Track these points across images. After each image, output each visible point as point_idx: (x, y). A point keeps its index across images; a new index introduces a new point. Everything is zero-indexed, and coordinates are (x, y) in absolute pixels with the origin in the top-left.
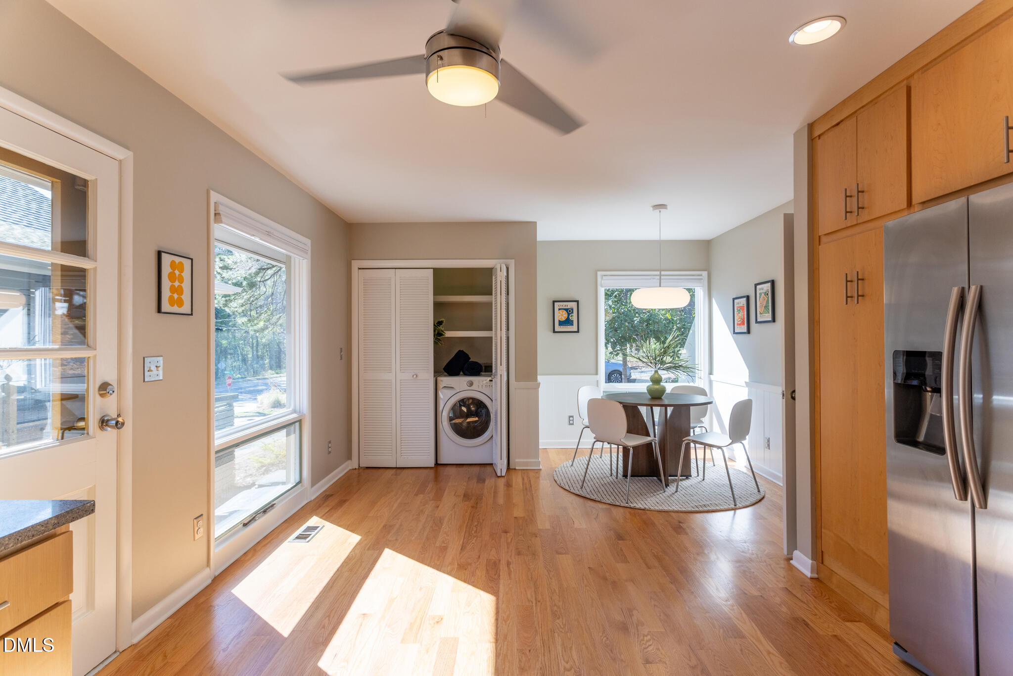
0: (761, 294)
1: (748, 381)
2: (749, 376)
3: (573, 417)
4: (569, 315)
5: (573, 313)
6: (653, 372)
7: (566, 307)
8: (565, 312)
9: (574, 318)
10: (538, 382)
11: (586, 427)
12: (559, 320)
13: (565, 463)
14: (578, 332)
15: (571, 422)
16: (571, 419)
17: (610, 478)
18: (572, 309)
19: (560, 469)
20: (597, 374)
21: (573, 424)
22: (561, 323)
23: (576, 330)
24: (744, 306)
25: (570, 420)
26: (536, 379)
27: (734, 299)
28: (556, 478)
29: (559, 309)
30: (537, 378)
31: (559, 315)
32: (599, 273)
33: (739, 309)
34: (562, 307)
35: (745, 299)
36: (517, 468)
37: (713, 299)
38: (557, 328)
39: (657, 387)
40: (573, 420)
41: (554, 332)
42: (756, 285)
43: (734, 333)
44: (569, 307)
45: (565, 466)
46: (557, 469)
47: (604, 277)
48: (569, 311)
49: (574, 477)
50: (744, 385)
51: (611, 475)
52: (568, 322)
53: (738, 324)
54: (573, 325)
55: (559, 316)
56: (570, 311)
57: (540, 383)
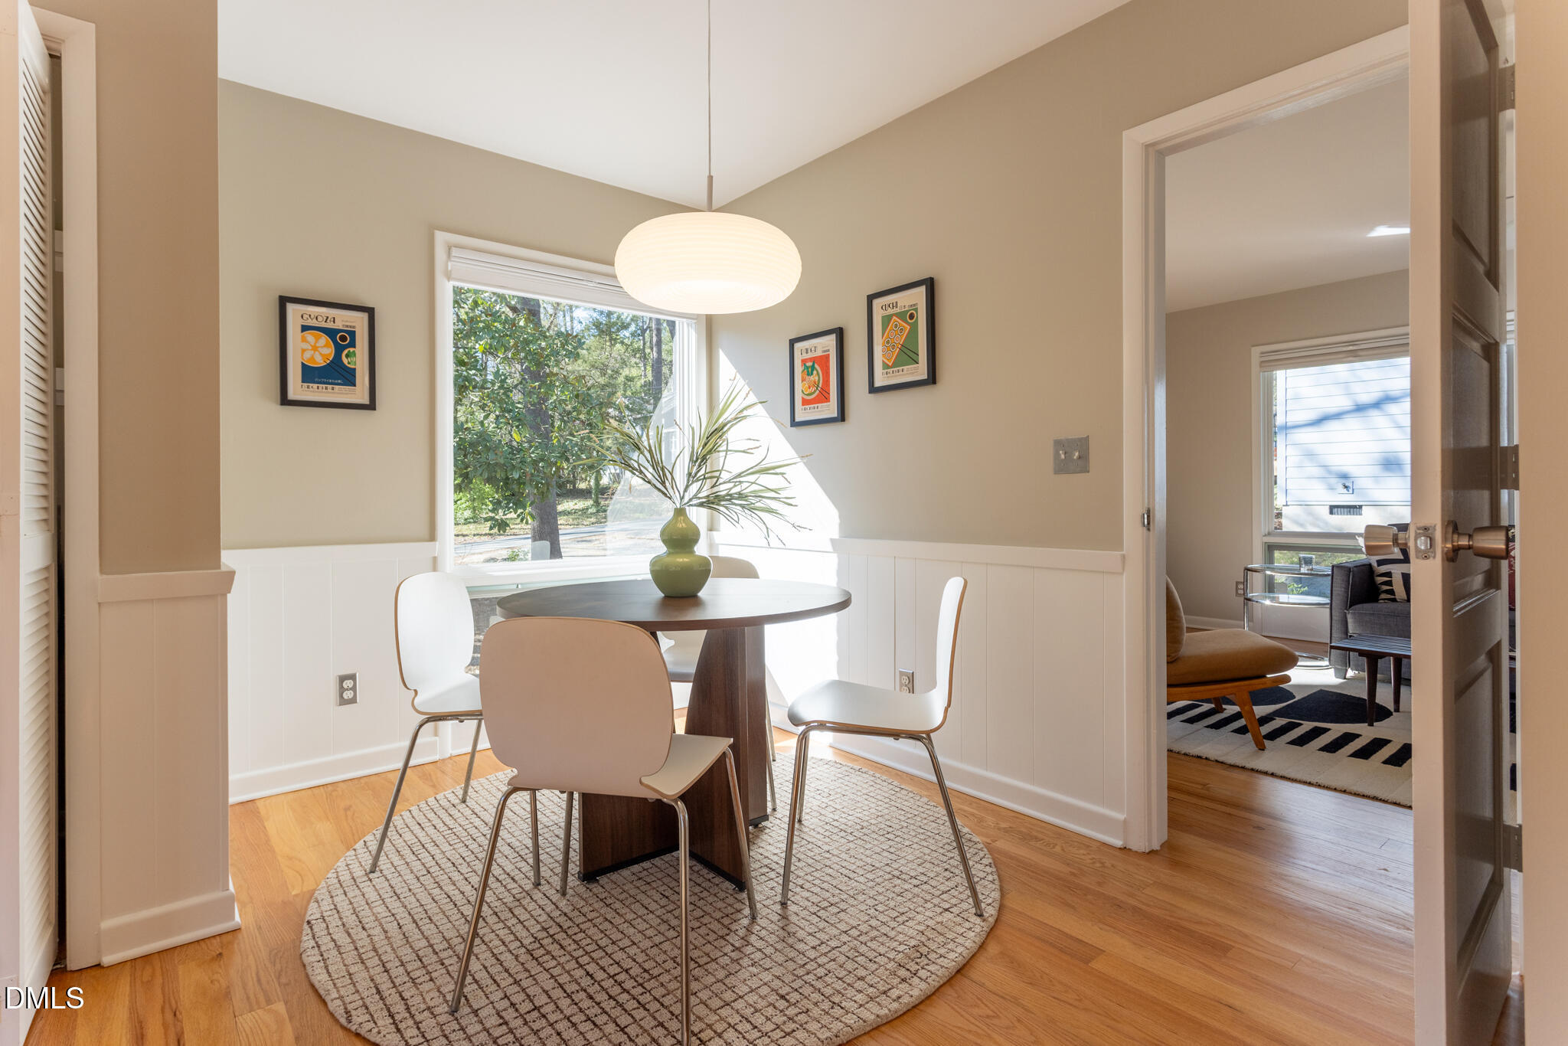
0: (886, 320)
1: (836, 536)
2: (840, 525)
3: (353, 677)
4: (339, 350)
5: (353, 344)
6: (671, 514)
7: (330, 325)
8: (324, 339)
9: (358, 359)
10: (223, 569)
11: (428, 720)
12: (303, 364)
13: (341, 864)
14: (371, 406)
15: (348, 695)
16: (348, 684)
17: (537, 895)
18: (352, 334)
19: (326, 905)
20: (432, 537)
21: (353, 701)
22: (310, 374)
23: (366, 401)
24: (827, 357)
25: (342, 690)
26: (216, 562)
27: (792, 342)
28: (320, 977)
29: (305, 328)
30: (220, 552)
31: (305, 346)
32: (441, 238)
33: (809, 364)
34: (314, 323)
35: (833, 337)
36: (108, 960)
37: (721, 352)
38: (297, 389)
39: (682, 560)
40: (354, 688)
41: (285, 401)
42: (871, 299)
43: (794, 423)
44: (339, 325)
45: (345, 877)
46: (313, 914)
47: (455, 252)
48: (342, 340)
49: (397, 939)
50: (830, 549)
51: (537, 885)
52: (337, 372)
53: (805, 402)
54: (354, 385)
55: (303, 351)
56: (343, 338)
57: (231, 575)
